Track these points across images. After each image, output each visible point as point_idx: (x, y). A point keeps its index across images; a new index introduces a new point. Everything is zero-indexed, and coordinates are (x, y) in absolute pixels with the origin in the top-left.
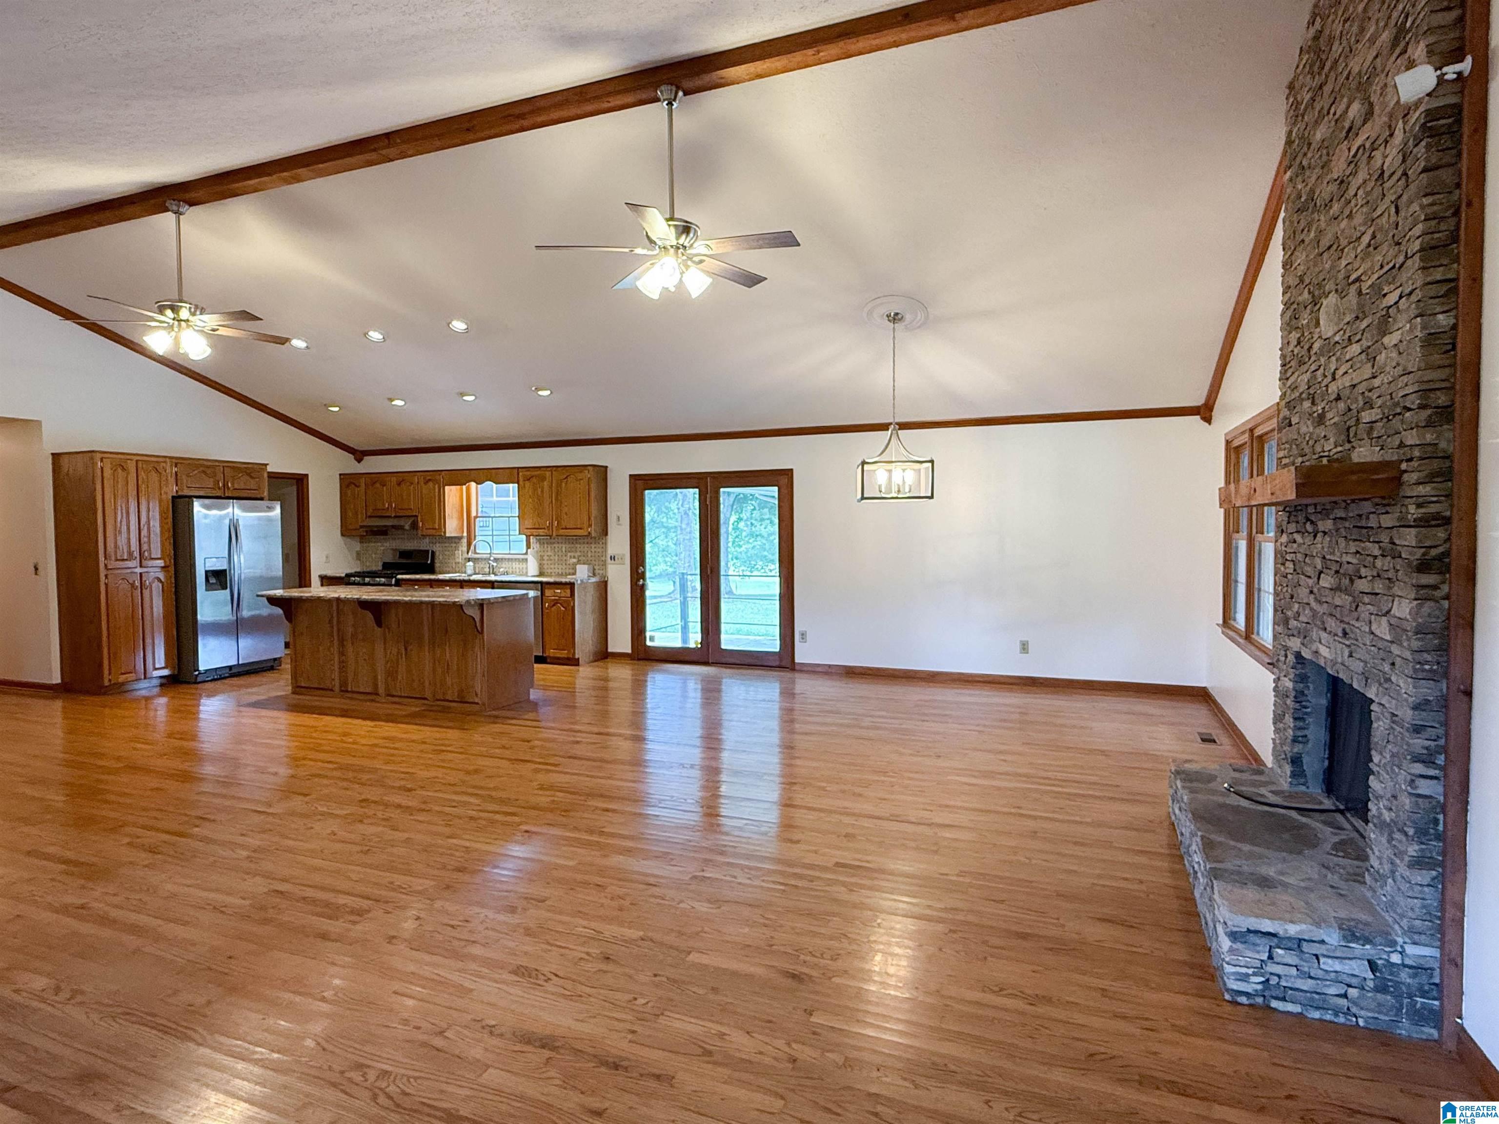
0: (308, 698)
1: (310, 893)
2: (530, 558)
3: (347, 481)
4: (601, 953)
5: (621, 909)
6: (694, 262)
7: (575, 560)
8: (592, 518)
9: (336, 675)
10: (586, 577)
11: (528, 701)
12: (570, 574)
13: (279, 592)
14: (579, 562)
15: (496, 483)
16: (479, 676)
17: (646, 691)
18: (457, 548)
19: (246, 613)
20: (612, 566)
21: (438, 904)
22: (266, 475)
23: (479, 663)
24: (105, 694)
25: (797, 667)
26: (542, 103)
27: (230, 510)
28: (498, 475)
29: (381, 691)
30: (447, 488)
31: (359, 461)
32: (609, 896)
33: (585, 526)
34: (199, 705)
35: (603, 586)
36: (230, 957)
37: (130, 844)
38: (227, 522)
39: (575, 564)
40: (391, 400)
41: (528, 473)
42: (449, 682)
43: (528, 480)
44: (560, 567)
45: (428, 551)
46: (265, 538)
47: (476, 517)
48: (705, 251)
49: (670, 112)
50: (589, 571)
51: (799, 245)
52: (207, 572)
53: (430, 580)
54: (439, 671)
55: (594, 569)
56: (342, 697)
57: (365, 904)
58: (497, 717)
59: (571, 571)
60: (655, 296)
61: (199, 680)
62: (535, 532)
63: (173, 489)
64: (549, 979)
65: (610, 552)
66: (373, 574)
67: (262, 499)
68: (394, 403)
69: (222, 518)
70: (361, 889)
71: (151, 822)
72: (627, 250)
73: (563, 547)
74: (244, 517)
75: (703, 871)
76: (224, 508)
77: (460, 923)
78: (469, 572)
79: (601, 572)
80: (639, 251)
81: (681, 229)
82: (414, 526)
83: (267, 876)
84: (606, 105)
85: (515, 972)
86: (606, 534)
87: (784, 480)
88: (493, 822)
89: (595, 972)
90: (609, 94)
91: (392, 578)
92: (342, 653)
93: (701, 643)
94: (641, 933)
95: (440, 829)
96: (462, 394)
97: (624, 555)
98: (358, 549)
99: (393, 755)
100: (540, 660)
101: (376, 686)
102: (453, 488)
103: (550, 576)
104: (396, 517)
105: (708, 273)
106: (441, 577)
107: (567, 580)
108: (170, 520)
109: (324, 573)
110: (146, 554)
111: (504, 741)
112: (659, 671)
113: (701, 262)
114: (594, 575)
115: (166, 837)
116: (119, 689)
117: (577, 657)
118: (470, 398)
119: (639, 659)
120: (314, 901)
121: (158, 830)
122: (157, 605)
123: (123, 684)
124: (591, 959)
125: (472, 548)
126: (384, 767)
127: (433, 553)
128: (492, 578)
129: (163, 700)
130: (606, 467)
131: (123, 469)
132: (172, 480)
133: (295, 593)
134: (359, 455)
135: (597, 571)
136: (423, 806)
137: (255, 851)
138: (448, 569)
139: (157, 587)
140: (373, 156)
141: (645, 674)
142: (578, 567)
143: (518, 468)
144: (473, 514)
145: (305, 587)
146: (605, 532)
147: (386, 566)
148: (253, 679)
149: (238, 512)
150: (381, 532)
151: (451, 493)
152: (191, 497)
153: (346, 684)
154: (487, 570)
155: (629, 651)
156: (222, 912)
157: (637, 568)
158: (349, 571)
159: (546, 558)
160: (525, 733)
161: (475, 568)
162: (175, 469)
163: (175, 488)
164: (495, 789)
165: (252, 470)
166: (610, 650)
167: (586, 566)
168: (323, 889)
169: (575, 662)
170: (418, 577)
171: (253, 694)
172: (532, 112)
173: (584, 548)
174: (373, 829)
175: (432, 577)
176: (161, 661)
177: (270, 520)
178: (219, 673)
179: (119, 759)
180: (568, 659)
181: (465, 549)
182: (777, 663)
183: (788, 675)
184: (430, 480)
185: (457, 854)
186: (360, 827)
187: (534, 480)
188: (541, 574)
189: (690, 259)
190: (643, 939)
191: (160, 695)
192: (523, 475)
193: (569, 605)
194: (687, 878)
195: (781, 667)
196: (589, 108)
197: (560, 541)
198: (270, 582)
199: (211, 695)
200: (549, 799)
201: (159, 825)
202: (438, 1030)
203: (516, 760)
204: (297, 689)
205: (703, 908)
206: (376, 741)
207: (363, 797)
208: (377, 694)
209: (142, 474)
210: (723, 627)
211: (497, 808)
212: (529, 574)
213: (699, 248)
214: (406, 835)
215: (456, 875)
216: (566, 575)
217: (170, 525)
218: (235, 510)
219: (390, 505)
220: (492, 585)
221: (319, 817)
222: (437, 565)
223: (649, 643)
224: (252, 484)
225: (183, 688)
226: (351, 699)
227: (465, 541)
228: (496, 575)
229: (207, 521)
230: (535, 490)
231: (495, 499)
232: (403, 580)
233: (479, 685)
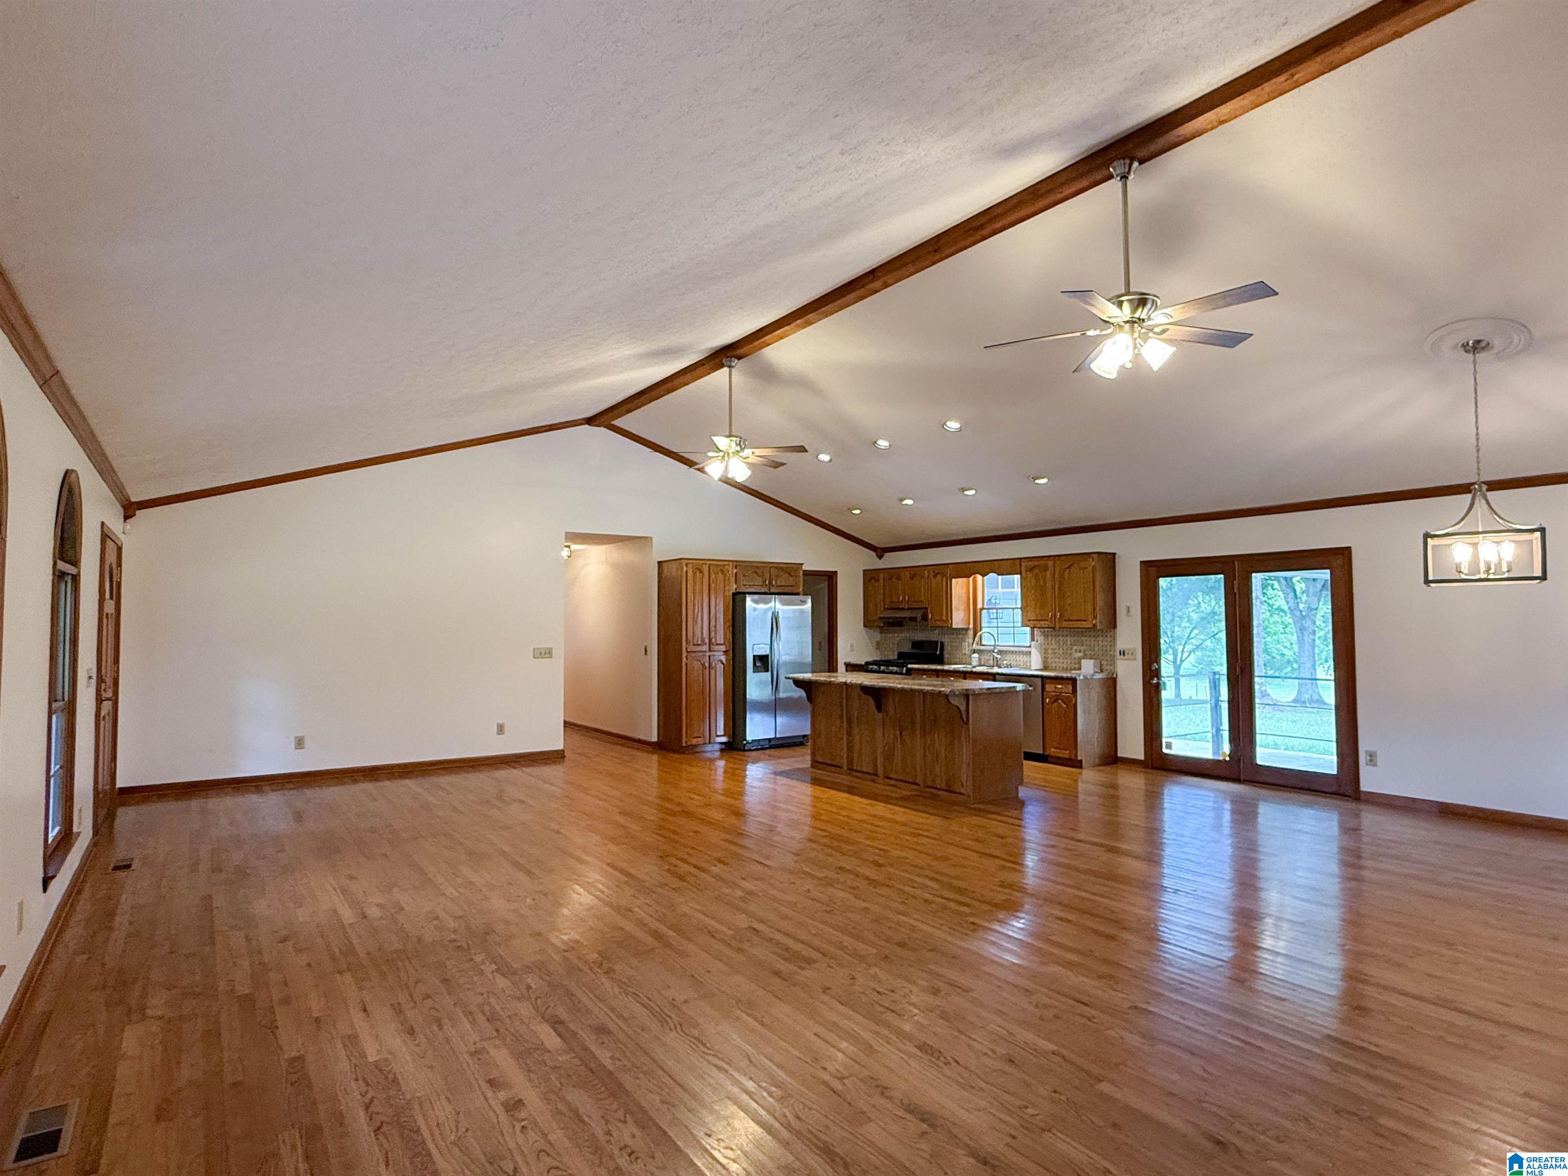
0: (820, 772)
1: (778, 936)
2: (1034, 651)
3: (870, 577)
4: (1008, 1054)
5: (1041, 1018)
6: (1156, 333)
7: (1080, 655)
8: (1098, 610)
9: (844, 754)
10: (1092, 672)
11: (1016, 798)
12: (1075, 669)
13: (808, 676)
14: (1085, 657)
15: (999, 574)
16: (964, 766)
17: (1162, 804)
18: (964, 640)
19: (782, 695)
20: (1123, 662)
21: (873, 970)
22: (801, 573)
23: (965, 754)
24: (683, 753)
25: (1362, 797)
26: (999, 210)
27: (772, 604)
28: (1002, 567)
29: (880, 772)
30: (954, 580)
31: (880, 557)
32: (1034, 1003)
33: (1090, 617)
34: (745, 770)
35: (1111, 685)
36: (708, 972)
37: (669, 870)
38: (770, 614)
39: (1080, 659)
40: (902, 500)
41: (1030, 563)
42: (937, 770)
43: (1031, 570)
44: (1065, 661)
45: (936, 642)
46: (798, 628)
47: (983, 609)
48: (1164, 320)
49: (1125, 186)
50: (1095, 666)
51: (1277, 294)
52: (754, 656)
53: (936, 671)
54: (929, 757)
55: (1101, 665)
56: (849, 774)
57: (816, 955)
58: (979, 810)
59: (1077, 666)
60: (1113, 376)
61: (746, 748)
62: (1038, 624)
63: (733, 588)
64: (949, 1063)
65: (1120, 645)
66: (888, 663)
67: (798, 594)
68: (904, 502)
69: (766, 610)
70: (816, 942)
71: (685, 856)
72: (1078, 334)
73: (1069, 640)
74: (783, 610)
75: (1148, 1003)
76: (769, 602)
77: (886, 992)
78: (975, 664)
79: (1109, 668)
80: (1091, 333)
81: (1136, 303)
82: (925, 618)
83: (749, 914)
84: (1059, 196)
85: (920, 1048)
86: (1115, 627)
87: (1338, 561)
88: (945, 907)
89: (994, 1071)
90: (1062, 185)
91: (903, 667)
92: (849, 734)
93: (1229, 756)
94: (1056, 1048)
95: (894, 905)
96: (963, 490)
97: (1135, 650)
98: (878, 639)
99: (876, 832)
100: (1030, 756)
101: (875, 766)
102: (960, 580)
103: (1055, 670)
104: (909, 609)
105: (1170, 341)
106: (946, 667)
107: (1069, 675)
108: (731, 613)
109: (848, 661)
110: (713, 640)
111: (980, 834)
112: (1179, 783)
113: (1164, 331)
114: (1102, 671)
115: (692, 870)
116: (692, 750)
117: (1079, 758)
118: (972, 492)
119: (1153, 768)
120: (778, 943)
121: (689, 863)
122: (720, 684)
123: (695, 746)
124: (994, 1056)
125: (977, 639)
126: (863, 841)
127: (942, 644)
128: (996, 670)
129: (721, 763)
130: (1114, 554)
131: (701, 572)
132: (733, 580)
133: (822, 677)
134: (880, 552)
135: (1105, 668)
136: (888, 882)
137: (748, 893)
138: (957, 660)
139: (720, 667)
140: (862, 291)
141: (1162, 787)
142: (1083, 661)
143: (1020, 559)
144: (979, 606)
145: (833, 671)
146: (1114, 625)
147: (901, 655)
148: (784, 752)
149: (778, 606)
150: (897, 623)
151: (958, 586)
152: (744, 593)
153: (852, 765)
154: (991, 662)
155: (1142, 757)
156: (713, 936)
157: (1150, 665)
158: (870, 659)
159: (1050, 651)
160: (1001, 829)
161: (980, 660)
162: (735, 571)
163: (735, 586)
164: (956, 877)
165: (790, 569)
166: (1119, 755)
167: (1092, 661)
168: (787, 935)
169: (1078, 764)
170: (926, 666)
171: (782, 764)
172: (991, 221)
173: (1092, 641)
174: (841, 894)
175: (939, 667)
176: (721, 731)
177: (802, 612)
178: (762, 743)
179: (679, 804)
180: (1070, 760)
181: (971, 641)
182: (1334, 789)
183: (1351, 805)
184: (938, 573)
185: (904, 930)
186: (830, 889)
187: (1036, 570)
188: (1045, 668)
189: (1151, 330)
190: (1054, 1054)
191: (720, 758)
192: (1026, 566)
193: (1071, 701)
194: (1126, 1005)
195: (1338, 794)
196: (1041, 204)
197: (1065, 633)
198: (801, 667)
199: (755, 762)
200: (1004, 897)
201: (692, 860)
202: (839, 1075)
203: (985, 854)
204: (815, 764)
205: (1133, 1040)
206: (865, 817)
207: (840, 865)
208: (876, 775)
209: (713, 576)
210: (1259, 739)
211: (950, 895)
212: (1033, 668)
213: (1158, 318)
214: (864, 905)
215: (899, 950)
216: (1071, 670)
217: (730, 617)
218: (776, 605)
219: (904, 598)
220: (993, 677)
221: (802, 876)
222: (946, 656)
223: (1165, 750)
224: (791, 581)
225: (735, 754)
226: (857, 777)
227: (971, 632)
228: (1000, 667)
229: (756, 613)
230: (1037, 580)
231: (1000, 590)
232: (912, 669)
233: (965, 774)
